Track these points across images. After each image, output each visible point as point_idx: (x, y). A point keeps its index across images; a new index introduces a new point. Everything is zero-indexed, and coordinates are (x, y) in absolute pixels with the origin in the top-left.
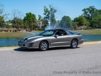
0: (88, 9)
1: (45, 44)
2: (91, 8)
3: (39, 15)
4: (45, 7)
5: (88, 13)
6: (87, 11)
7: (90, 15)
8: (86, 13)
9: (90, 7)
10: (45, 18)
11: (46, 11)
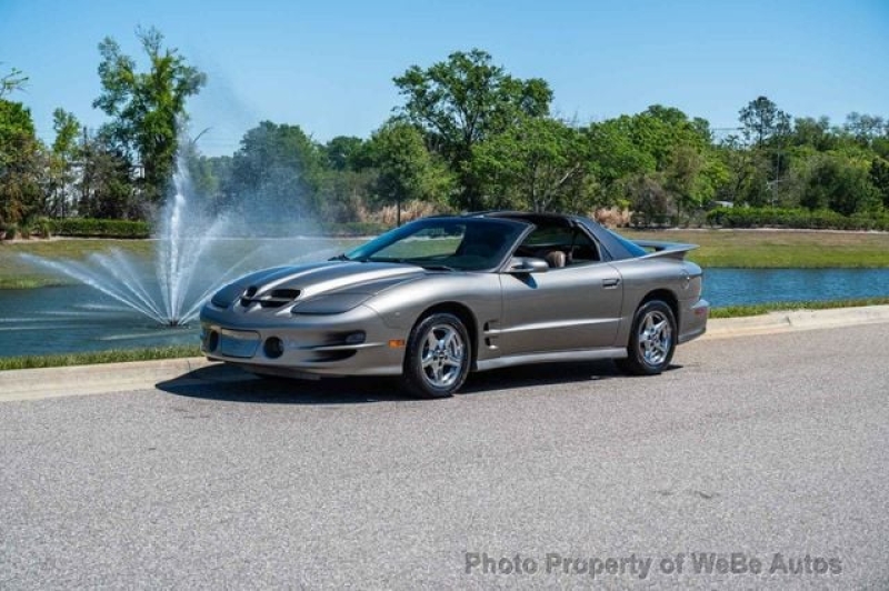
0: (439, 74)
1: (452, 334)
2: (466, 67)
3: (59, 115)
4: (107, 46)
5: (443, 106)
6: (433, 86)
7: (459, 119)
8: (423, 103)
9: (457, 57)
10: (106, 135)
11: (117, 79)
